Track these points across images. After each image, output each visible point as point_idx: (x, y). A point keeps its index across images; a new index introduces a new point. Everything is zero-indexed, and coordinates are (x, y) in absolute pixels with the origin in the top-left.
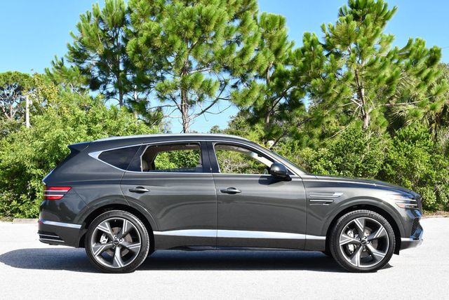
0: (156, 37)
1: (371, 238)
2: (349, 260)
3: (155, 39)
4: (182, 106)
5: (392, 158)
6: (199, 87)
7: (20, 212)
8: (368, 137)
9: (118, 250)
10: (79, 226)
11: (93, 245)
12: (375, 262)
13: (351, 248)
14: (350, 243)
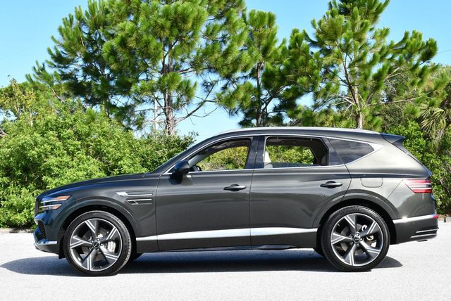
0: (130, 37)
3: (129, 39)
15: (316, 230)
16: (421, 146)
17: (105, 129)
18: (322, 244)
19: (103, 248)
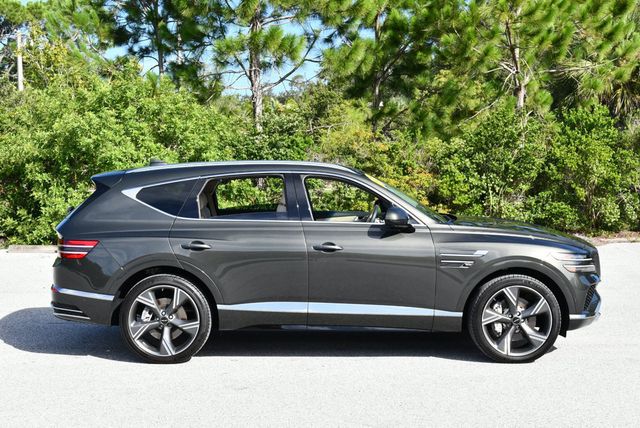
1: (527, 314)
2: (495, 346)
4: (250, 72)
5: (558, 155)
6: (276, 46)
7: (18, 235)
9: (167, 330)
10: (111, 298)
11: (131, 324)
12: (531, 349)
13: (498, 328)
14: (497, 322)
16: (612, 138)
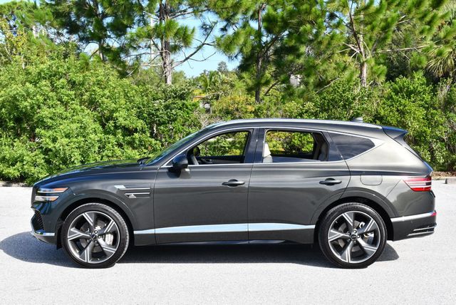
5: (382, 114)
6: (173, 34)
8: (357, 91)
15: (313, 227)
17: (99, 78)
18: (320, 241)
19: (100, 240)
